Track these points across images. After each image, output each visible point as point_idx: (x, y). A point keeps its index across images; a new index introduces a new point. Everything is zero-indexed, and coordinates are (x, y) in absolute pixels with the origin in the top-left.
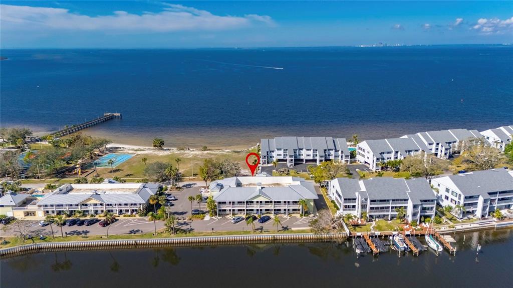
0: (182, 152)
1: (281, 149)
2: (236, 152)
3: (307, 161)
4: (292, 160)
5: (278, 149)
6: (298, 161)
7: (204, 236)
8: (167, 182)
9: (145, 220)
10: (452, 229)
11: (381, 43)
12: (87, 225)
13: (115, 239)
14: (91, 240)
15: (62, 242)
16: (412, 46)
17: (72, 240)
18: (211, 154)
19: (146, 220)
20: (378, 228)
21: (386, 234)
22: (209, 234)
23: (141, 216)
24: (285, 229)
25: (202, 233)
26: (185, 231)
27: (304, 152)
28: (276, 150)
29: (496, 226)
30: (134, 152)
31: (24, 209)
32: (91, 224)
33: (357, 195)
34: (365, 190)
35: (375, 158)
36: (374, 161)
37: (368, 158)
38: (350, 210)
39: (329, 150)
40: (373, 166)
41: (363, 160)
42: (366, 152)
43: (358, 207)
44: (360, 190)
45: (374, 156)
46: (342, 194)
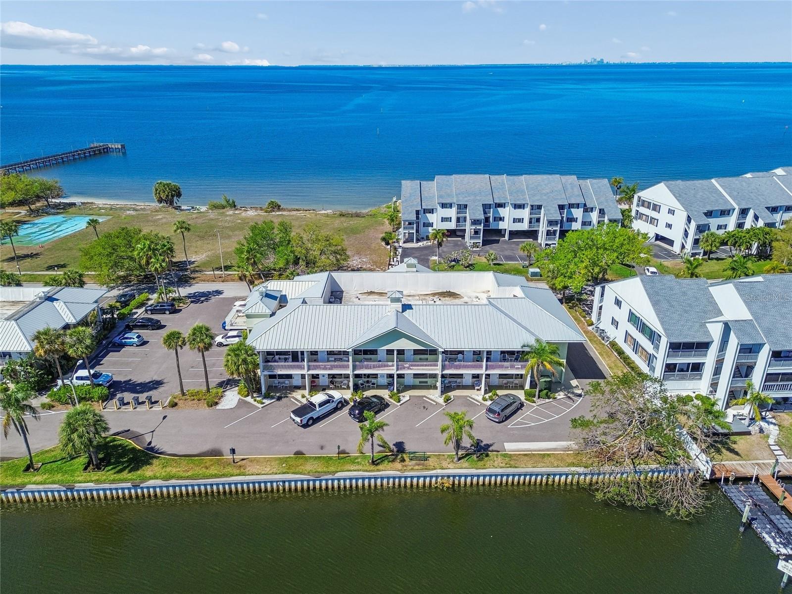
1: (451, 206)
3: (514, 234)
4: (476, 232)
5: (444, 206)
6: (491, 235)
27: (507, 212)
28: (439, 208)
33: (715, 331)
34: (751, 318)
35: (693, 225)
36: (686, 234)
37: (669, 226)
38: (683, 378)
39: (571, 206)
40: (683, 247)
41: (652, 231)
42: (665, 210)
43: (717, 371)
44: (720, 313)
45: (689, 220)
46: (665, 330)
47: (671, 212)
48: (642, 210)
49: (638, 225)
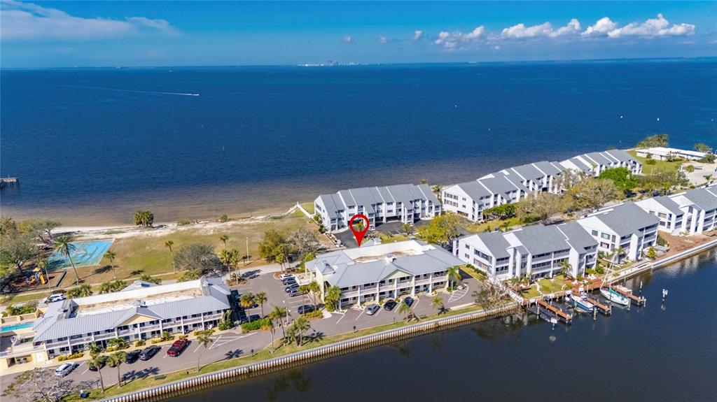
0: (190, 227)
1: (354, 207)
2: (275, 218)
3: (388, 219)
4: (371, 220)
5: (350, 207)
7: (346, 339)
8: (210, 274)
9: (234, 334)
10: (617, 277)
11: (331, 62)
12: (146, 360)
13: (214, 370)
14: (172, 380)
15: (125, 394)
16: (369, 65)
17: (138, 388)
18: (242, 226)
19: (237, 333)
20: (546, 289)
21: (560, 295)
22: (351, 336)
23: (222, 329)
24: (443, 310)
25: (339, 336)
26: (311, 339)
27: (384, 207)
28: (347, 208)
29: (652, 267)
30: (108, 236)
31: (6, 354)
32: (151, 357)
33: (511, 252)
34: (522, 245)
35: (477, 205)
36: (474, 210)
37: (464, 206)
38: (503, 273)
39: (416, 201)
40: (473, 217)
41: (454, 209)
42: (460, 199)
43: (514, 268)
44: (510, 245)
45: (474, 203)
46: (493, 254)
47: (464, 199)
48: (448, 199)
49: (446, 207)
